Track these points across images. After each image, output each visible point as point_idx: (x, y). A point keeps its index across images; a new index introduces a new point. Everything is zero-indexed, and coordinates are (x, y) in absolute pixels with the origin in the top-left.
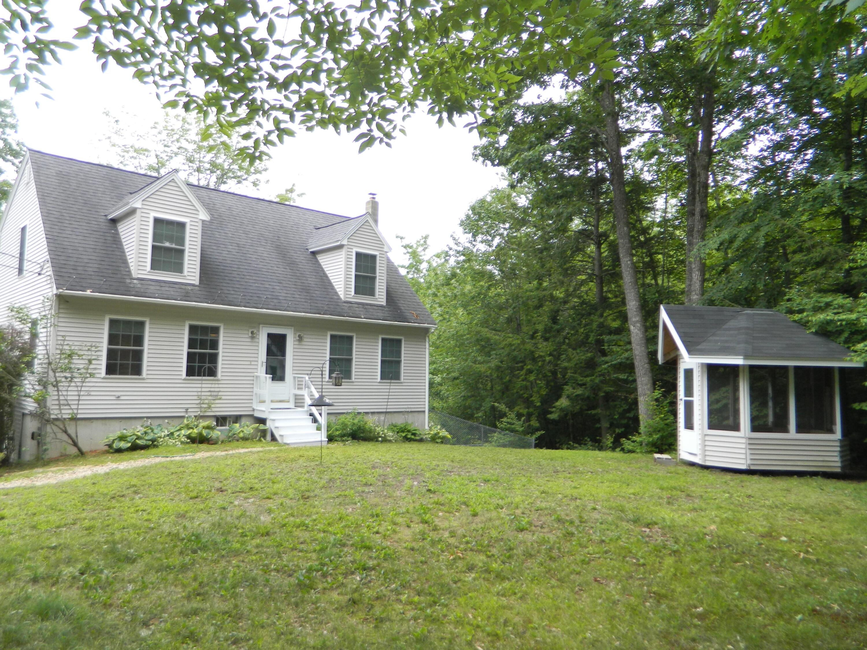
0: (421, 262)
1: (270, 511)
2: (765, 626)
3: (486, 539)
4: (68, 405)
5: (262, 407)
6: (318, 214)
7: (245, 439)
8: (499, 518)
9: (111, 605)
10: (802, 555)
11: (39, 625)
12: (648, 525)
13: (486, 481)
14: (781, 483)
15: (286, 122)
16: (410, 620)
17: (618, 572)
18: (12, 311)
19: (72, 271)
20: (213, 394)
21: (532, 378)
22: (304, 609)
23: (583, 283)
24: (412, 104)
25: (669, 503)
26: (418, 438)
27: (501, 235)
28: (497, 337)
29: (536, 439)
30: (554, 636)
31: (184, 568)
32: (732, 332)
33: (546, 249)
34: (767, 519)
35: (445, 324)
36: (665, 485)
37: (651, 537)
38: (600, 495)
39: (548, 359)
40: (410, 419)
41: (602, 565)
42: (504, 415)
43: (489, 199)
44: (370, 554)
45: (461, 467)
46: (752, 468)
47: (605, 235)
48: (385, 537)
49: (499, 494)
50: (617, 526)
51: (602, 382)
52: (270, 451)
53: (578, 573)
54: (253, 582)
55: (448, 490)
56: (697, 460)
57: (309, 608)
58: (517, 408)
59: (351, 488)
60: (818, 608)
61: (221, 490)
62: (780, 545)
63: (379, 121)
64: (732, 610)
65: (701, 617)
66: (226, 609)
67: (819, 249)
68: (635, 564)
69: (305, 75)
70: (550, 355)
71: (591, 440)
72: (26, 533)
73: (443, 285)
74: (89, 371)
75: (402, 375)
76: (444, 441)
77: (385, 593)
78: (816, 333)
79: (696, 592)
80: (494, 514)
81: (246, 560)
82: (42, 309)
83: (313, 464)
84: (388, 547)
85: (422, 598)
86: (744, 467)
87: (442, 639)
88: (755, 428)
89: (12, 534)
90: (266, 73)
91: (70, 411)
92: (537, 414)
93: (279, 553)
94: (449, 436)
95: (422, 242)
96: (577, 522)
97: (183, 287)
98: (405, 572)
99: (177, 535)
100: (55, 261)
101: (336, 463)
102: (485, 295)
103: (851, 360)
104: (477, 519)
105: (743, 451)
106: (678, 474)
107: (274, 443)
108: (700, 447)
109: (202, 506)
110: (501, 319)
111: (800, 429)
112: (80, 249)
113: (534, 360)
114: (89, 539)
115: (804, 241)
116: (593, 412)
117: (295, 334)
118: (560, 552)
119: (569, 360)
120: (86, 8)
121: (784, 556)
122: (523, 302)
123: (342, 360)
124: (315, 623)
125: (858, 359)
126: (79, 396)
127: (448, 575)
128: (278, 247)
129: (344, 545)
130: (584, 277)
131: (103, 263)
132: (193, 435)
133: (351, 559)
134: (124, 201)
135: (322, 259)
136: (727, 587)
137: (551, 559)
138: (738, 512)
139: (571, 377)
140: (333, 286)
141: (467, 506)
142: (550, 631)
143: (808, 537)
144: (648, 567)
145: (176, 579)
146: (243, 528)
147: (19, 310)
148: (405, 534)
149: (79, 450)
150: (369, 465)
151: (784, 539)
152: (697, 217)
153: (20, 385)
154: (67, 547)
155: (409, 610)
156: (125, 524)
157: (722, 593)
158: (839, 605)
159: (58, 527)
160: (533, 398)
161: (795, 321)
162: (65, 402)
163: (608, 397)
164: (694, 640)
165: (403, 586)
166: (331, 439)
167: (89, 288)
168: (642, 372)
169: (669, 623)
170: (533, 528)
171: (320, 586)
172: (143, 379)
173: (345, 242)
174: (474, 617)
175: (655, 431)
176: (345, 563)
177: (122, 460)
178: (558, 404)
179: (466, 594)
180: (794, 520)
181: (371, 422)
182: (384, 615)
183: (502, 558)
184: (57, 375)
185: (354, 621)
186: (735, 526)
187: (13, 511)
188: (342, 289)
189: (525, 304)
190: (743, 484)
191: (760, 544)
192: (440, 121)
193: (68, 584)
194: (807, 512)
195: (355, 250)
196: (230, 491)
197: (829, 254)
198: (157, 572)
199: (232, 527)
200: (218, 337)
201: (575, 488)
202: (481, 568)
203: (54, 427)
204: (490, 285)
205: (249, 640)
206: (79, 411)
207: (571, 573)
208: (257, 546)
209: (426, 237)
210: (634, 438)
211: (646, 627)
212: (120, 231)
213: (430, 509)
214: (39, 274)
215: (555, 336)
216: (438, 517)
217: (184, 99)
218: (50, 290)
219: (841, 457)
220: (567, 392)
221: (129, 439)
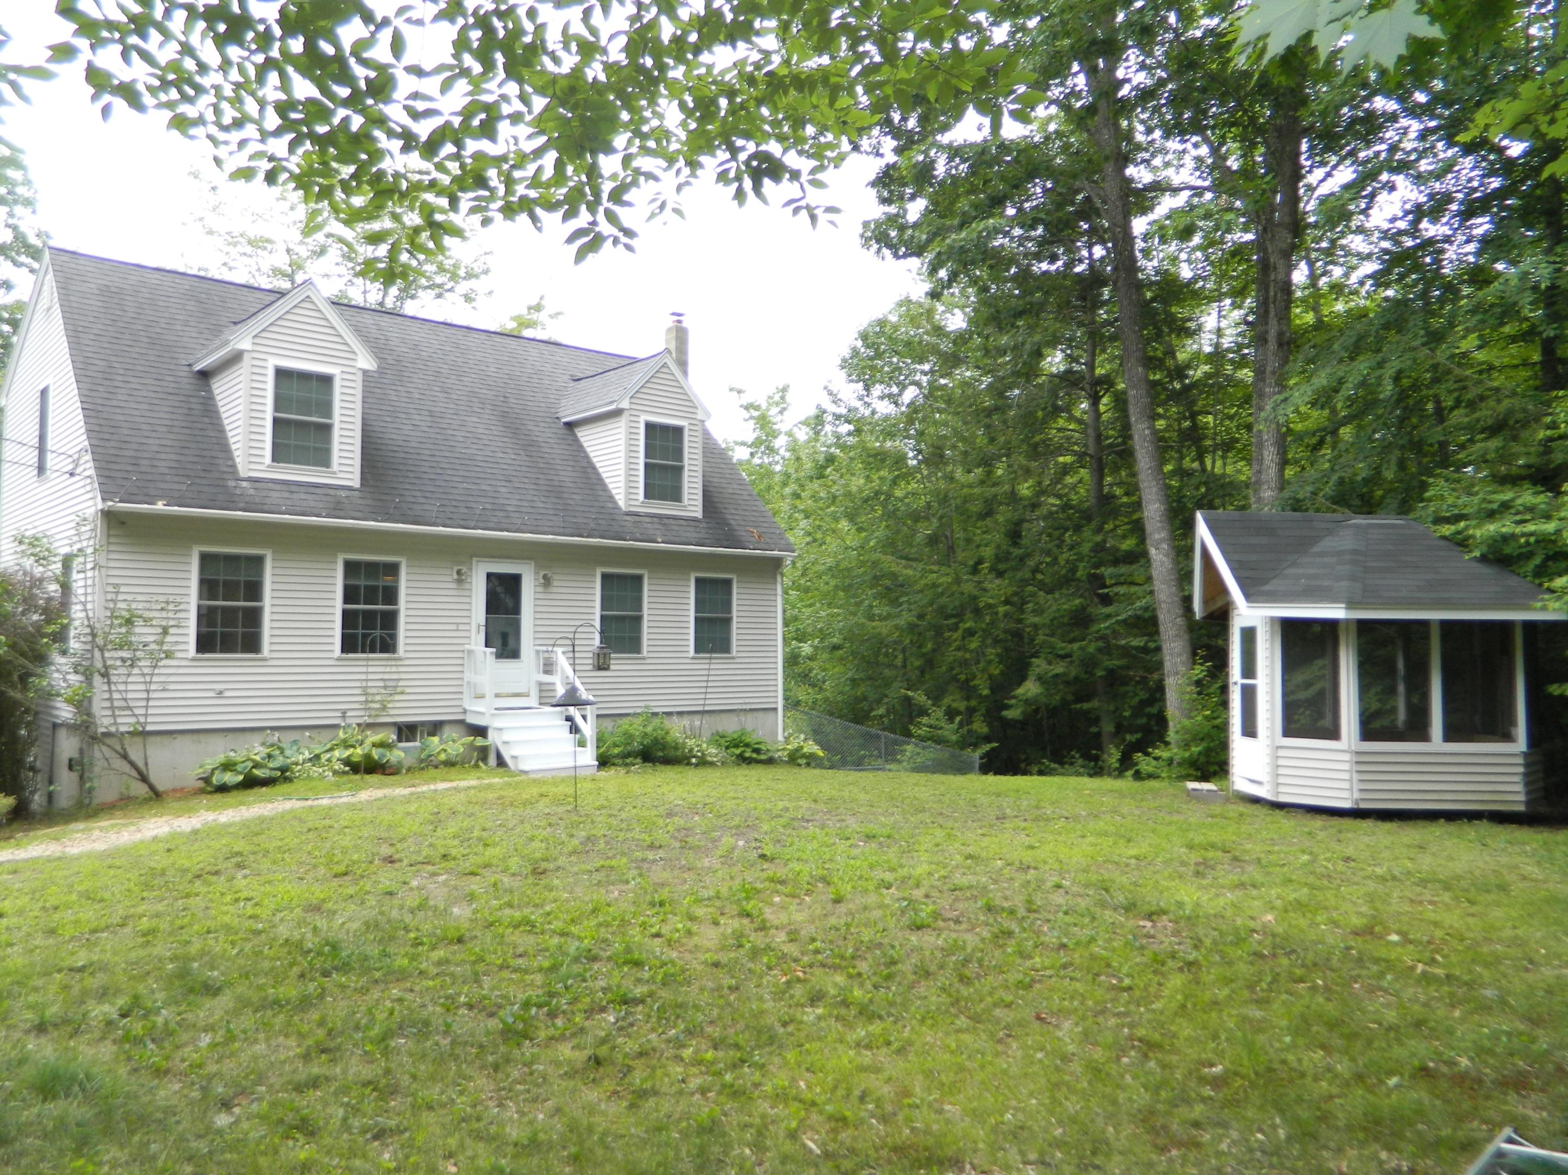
0: (774, 434)
1: (471, 897)
2: (1331, 1097)
3: (850, 944)
4: (129, 708)
5: (479, 707)
6: (579, 353)
7: (450, 764)
8: (882, 906)
9: (167, 1072)
10: (1421, 967)
11: (35, 1110)
12: (1150, 916)
13: (869, 837)
14: (1412, 833)
16: (692, 1094)
17: (1082, 1003)
18: (21, 543)
19: (130, 468)
20: (388, 684)
21: (974, 644)
22: (508, 1076)
23: (1066, 470)
24: (693, 164)
25: (1197, 874)
26: (763, 757)
27: (918, 384)
28: (910, 572)
29: (982, 758)
30: (948, 1121)
31: (305, 1003)
32: (1326, 560)
33: (997, 409)
34: (1372, 901)
35: (814, 549)
36: (1198, 839)
37: (1153, 937)
38: (1075, 860)
39: (1002, 609)
40: (749, 722)
41: (1052, 990)
42: (923, 712)
43: (894, 318)
44: (639, 975)
45: (829, 812)
46: (1363, 806)
47: (1107, 382)
48: (669, 943)
49: (888, 861)
50: (1094, 918)
51: (1100, 651)
52: (490, 787)
53: (1009, 1006)
54: (424, 1028)
55: (797, 855)
56: (1262, 792)
57: (516, 1073)
58: (946, 701)
59: (623, 854)
60: (1431, 1065)
61: (390, 860)
62: (1384, 950)
63: (610, 205)
64: (1274, 1070)
65: (1217, 1083)
66: (370, 1077)
67: (1492, 403)
68: (1113, 988)
69: (469, 126)
70: (1007, 602)
71: (1082, 756)
72: (37, 943)
73: (811, 478)
74: (165, 648)
75: (734, 643)
76: (811, 761)
77: (655, 1044)
78: (1483, 559)
79: (1215, 1037)
80: (873, 899)
81: (417, 988)
82: (76, 538)
83: (561, 809)
84: (672, 962)
85: (721, 1054)
86: (1347, 805)
87: (746, 1126)
88: (1367, 735)
89: (11, 945)
90: (398, 124)
91: (132, 720)
92: (983, 711)
93: (476, 974)
94: (821, 753)
95: (777, 398)
96: (1022, 912)
97: (331, 492)
98: (696, 1007)
99: (299, 945)
100: (99, 450)
101: (604, 807)
102: (889, 496)
103: (1544, 608)
104: (842, 908)
105: (1346, 776)
106: (1226, 818)
107: (501, 770)
108: (1268, 769)
109: (351, 891)
110: (919, 538)
111: (1451, 734)
112: (144, 427)
113: (977, 612)
114: (142, 953)
115: (1465, 388)
116: (1086, 706)
117: (536, 573)
118: (981, 966)
119: (1038, 612)
120: (67, 10)
121: (1389, 969)
122: (957, 507)
123: (623, 618)
124: (525, 1100)
125: (1557, 605)
126: (148, 691)
127: (773, 1012)
128: (504, 415)
129: (595, 959)
130: (1068, 459)
131: (186, 452)
132: (355, 759)
133: (602, 984)
134: (223, 337)
135: (585, 436)
136: (1274, 1027)
137: (963, 980)
138: (1319, 889)
139: (1044, 642)
140: (605, 485)
141: (827, 884)
142: (940, 1112)
143: (1439, 934)
144: (1137, 993)
145: (289, 1024)
146: (418, 930)
147: (34, 542)
148: (708, 937)
149: (152, 788)
150: (663, 810)
151: (1394, 938)
152: (1272, 345)
153: (40, 676)
154: (104, 967)
155: (695, 1076)
156: (211, 924)
157: (1261, 1039)
158: (1471, 1059)
159: (94, 931)
160: (976, 682)
161: (1444, 538)
162: (123, 704)
163: (1113, 678)
164: (1196, 1125)
165: (689, 1033)
166: (604, 762)
167: (161, 498)
168: (1172, 633)
169: (1158, 1094)
170: (941, 924)
171: (542, 1034)
172: (264, 659)
173: (625, 404)
174: (809, 1087)
175: (1194, 739)
176: (592, 992)
177: (226, 807)
178: (1020, 691)
179: (801, 1046)
180: (1421, 902)
181: (676, 730)
182: (648, 1085)
183: (875, 979)
184: (107, 655)
185: (592, 1095)
186: (1309, 915)
187: (19, 903)
188: (622, 490)
189: (962, 511)
190: (1342, 836)
191: (1348, 948)
192: (740, 195)
193: (97, 1034)
194: (1447, 887)
195: (644, 418)
196: (406, 862)
197: (1510, 412)
198: (256, 1011)
199: (397, 929)
200: (397, 581)
201: (1032, 847)
202: (835, 997)
203: (104, 748)
204: (898, 477)
205: (402, 1132)
206: (149, 719)
207: (995, 1005)
208: (439, 963)
209: (784, 390)
210: (1157, 752)
211: (1114, 1102)
212: (216, 392)
213: (758, 891)
214: (72, 475)
215: (1015, 569)
216: (772, 904)
217: (265, 165)
218: (91, 503)
219: (1527, 784)
220: (1038, 670)
221: (239, 768)
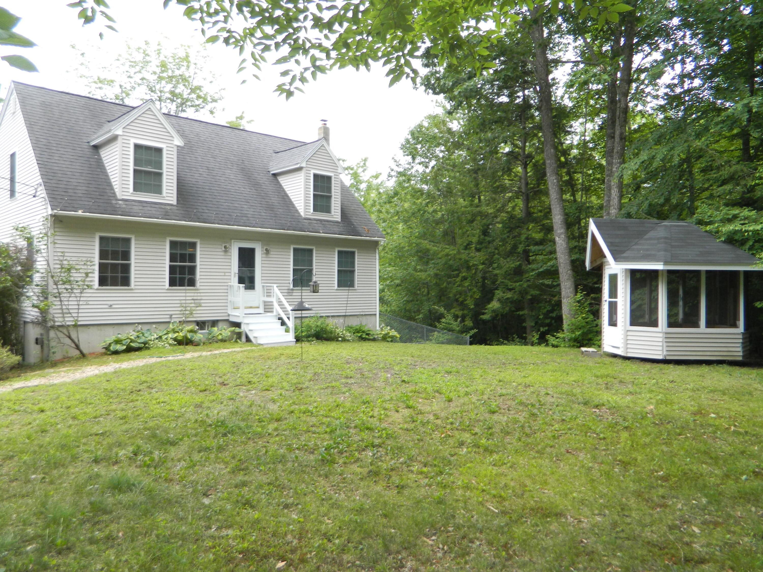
0: (361, 182)
1: (274, 401)
2: (718, 485)
3: (466, 420)
4: (70, 313)
5: (236, 313)
6: (276, 139)
7: (223, 341)
8: (471, 403)
9: (171, 480)
10: (733, 428)
12: (597, 406)
13: (449, 373)
14: (694, 371)
15: (321, 60)
16: (425, 487)
17: (585, 445)
19: (63, 194)
20: (196, 301)
21: (466, 284)
22: (334, 480)
23: (510, 200)
25: (607, 388)
26: (371, 338)
27: (437, 157)
28: (436, 249)
29: (471, 337)
30: (549, 497)
31: (221, 449)
32: (652, 242)
33: (479, 169)
34: (694, 400)
36: (599, 374)
37: (602, 416)
38: (548, 383)
39: (481, 267)
40: (364, 321)
41: (569, 440)
42: (443, 316)
43: (426, 124)
44: (374, 434)
45: (422, 362)
46: (668, 358)
47: (530, 156)
48: (380, 420)
50: (572, 408)
51: (529, 286)
53: (552, 447)
54: (283, 459)
55: (420, 381)
56: (619, 352)
57: (338, 479)
58: (453, 311)
59: (336, 381)
60: (757, 470)
61: (223, 384)
62: (712, 421)
64: (688, 474)
65: (665, 479)
66: (269, 481)
67: (727, 168)
68: (596, 438)
70: (483, 264)
71: (518, 337)
72: (70, 423)
73: (385, 203)
74: (86, 283)
75: (356, 282)
76: (393, 340)
77: (397, 465)
78: (725, 242)
80: (466, 399)
81: (270, 441)
82: (42, 227)
83: (294, 361)
84: (386, 428)
85: (429, 469)
86: (660, 357)
87: (457, 501)
88: (671, 325)
90: (311, 13)
91: (72, 319)
92: (470, 315)
93: (296, 435)
94: (398, 336)
95: (362, 164)
96: (537, 405)
97: (163, 207)
98: (408, 449)
99: (204, 422)
100: (47, 184)
101: (314, 360)
102: (424, 212)
104: (453, 404)
105: (661, 344)
106: (605, 364)
107: (249, 343)
108: (622, 341)
109: (213, 398)
110: (438, 233)
111: (709, 324)
112: (68, 173)
113: (469, 268)
114: (128, 427)
115: (714, 160)
116: (521, 313)
117: (262, 248)
118: (531, 429)
119: (500, 267)
121: (717, 429)
122: (458, 217)
123: (303, 270)
124: (347, 491)
126: (78, 305)
127: (446, 451)
128: (243, 170)
129: (349, 428)
130: (510, 194)
131: (90, 186)
132: (179, 338)
133: (359, 438)
134: (105, 129)
135: (282, 180)
136: (678, 455)
137: (527, 436)
138: (667, 394)
139: (502, 282)
140: (293, 205)
141: (440, 393)
142: (544, 493)
143: (732, 414)
144: (608, 441)
145: (217, 458)
146: (258, 415)
148: (397, 417)
149: (81, 352)
150: (343, 361)
151: (713, 415)
152: (617, 139)
154: (112, 433)
155: (422, 479)
156: (153, 414)
157: (675, 460)
159: (95, 418)
160: (467, 302)
161: (706, 231)
162: (67, 311)
163: (534, 301)
164: (663, 497)
165: (411, 460)
166: (298, 339)
167: (80, 209)
168: (565, 278)
169: (640, 484)
170: (502, 411)
171: (341, 461)
172: (132, 289)
173: (304, 165)
174: (478, 484)
175: (577, 329)
176: (355, 442)
177: (122, 361)
178: (490, 306)
179: (465, 465)
180: (716, 400)
181: (331, 324)
182: (402, 483)
183: (485, 435)
184: (59, 287)
185: (379, 488)
186: (669, 406)
187: (47, 405)
188: (302, 207)
189: (459, 219)
190: (663, 371)
191: (695, 420)
193: (127, 464)
194: (724, 394)
195: (313, 172)
196: (231, 385)
197: (736, 172)
198: (199, 452)
199: (248, 415)
200: (195, 251)
201: (525, 377)
202: (470, 444)
203: (59, 333)
205: (297, 505)
206: (80, 319)
207: (546, 447)
208: (276, 430)
209: (365, 160)
210: (559, 335)
211: (622, 488)
212: (102, 156)
213: (411, 397)
214: (34, 196)
215: (486, 247)
216: (419, 403)
217: (226, 35)
218: (45, 211)
219: (743, 348)
220: (498, 296)
221: (124, 342)
